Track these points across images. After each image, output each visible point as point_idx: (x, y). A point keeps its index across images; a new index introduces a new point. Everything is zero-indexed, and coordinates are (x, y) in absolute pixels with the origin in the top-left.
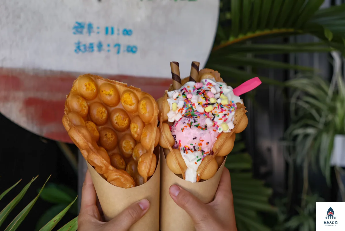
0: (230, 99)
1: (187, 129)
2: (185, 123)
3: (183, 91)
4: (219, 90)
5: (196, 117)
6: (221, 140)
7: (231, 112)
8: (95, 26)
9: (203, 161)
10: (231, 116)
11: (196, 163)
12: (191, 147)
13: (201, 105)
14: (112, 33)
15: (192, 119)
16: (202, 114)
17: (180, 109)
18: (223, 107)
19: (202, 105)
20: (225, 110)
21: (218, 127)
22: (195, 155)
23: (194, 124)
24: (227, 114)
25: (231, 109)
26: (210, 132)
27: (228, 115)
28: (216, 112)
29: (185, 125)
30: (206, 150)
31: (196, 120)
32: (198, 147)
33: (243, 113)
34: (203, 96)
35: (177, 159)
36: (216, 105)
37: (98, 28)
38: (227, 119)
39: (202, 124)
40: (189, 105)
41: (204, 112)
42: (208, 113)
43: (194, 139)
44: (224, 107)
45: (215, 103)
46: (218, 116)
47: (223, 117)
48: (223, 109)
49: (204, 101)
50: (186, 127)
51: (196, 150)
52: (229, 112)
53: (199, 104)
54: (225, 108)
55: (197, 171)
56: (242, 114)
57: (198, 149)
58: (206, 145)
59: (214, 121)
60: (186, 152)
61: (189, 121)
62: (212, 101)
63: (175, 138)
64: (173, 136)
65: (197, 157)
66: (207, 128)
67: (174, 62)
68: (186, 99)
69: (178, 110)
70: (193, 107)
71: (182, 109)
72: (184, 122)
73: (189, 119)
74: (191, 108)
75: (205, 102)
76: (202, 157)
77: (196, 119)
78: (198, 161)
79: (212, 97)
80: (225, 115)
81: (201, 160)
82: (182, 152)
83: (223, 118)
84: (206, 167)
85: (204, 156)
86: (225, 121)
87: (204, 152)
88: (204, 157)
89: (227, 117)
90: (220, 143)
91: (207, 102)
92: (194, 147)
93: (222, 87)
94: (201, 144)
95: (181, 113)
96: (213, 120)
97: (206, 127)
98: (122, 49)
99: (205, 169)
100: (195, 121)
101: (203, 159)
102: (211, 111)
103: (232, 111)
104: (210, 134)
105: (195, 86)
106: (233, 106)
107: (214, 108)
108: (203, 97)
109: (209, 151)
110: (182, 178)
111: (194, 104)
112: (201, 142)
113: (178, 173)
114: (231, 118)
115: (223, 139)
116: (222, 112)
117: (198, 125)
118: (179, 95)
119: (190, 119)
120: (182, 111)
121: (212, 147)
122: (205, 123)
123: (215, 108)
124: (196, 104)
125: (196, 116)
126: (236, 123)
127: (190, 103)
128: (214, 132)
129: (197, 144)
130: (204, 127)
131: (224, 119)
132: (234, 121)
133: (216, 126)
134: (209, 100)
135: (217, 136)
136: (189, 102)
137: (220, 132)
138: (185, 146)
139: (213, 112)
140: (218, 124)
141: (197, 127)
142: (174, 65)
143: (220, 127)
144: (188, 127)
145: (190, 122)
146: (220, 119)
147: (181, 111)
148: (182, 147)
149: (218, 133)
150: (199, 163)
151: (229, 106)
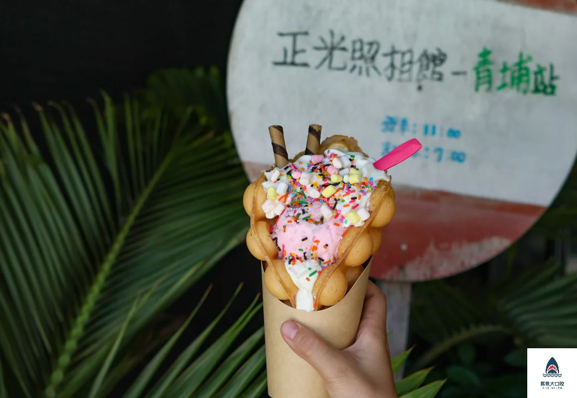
0: (365, 175)
1: (292, 225)
2: (289, 216)
3: (289, 170)
4: (348, 163)
5: (307, 206)
6: (349, 239)
7: (365, 194)
8: (410, 123)
9: (321, 275)
10: (365, 200)
11: (308, 279)
12: (301, 255)
13: (316, 187)
14: (434, 132)
15: (300, 208)
16: (318, 200)
17: (282, 197)
18: (350, 187)
19: (318, 187)
20: (354, 191)
21: (343, 217)
22: (305, 267)
23: (302, 216)
24: (357, 196)
25: (366, 189)
26: (328, 227)
27: (359, 199)
28: (340, 195)
29: (289, 219)
30: (326, 258)
31: (306, 210)
32: (312, 252)
33: (384, 193)
34: (320, 173)
35: (277, 274)
36: (341, 186)
37: (415, 125)
38: (358, 205)
39: (316, 216)
40: (299, 190)
41: (320, 197)
42: (328, 199)
43: (303, 240)
44: (352, 186)
45: (339, 183)
46: (343, 201)
47: (350, 202)
48: (350, 189)
49: (320, 181)
50: (290, 222)
51: (307, 257)
52: (361, 194)
53: (312, 186)
54: (353, 188)
55: (312, 292)
56: (383, 195)
57: (312, 257)
58: (324, 250)
59: (336, 210)
60: (292, 262)
61: (295, 212)
62: (334, 179)
63: (276, 242)
64: (274, 240)
65: (310, 269)
66: (324, 221)
67: (274, 127)
68: (292, 180)
69: (279, 197)
70: (305, 192)
71: (286, 196)
72: (287, 215)
73: (294, 209)
74: (302, 194)
75: (323, 182)
76: (320, 269)
77: (305, 208)
78: (311, 275)
79: (335, 173)
80: (354, 199)
81: (317, 274)
82: (287, 263)
83: (350, 204)
84: (324, 283)
85: (322, 267)
86: (354, 208)
87: (323, 260)
88: (323, 269)
89: (357, 201)
90: (347, 244)
91: (326, 182)
92: (305, 253)
93: (355, 158)
94: (315, 248)
95: (285, 202)
96: (333, 208)
97: (322, 219)
98: (446, 155)
99: (323, 286)
100: (304, 212)
101: (320, 273)
102: (333, 195)
103: (368, 192)
104: (329, 230)
105: (311, 161)
106: (369, 185)
107: (338, 191)
108: (319, 175)
109: (332, 258)
110: (292, 307)
111: (305, 188)
112: (315, 244)
113: (284, 298)
114: (365, 203)
115: (351, 237)
116: (348, 194)
117: (309, 217)
118: (281, 175)
119: (297, 209)
120: (285, 200)
121: (337, 252)
122: (320, 214)
123: (340, 189)
124: (309, 187)
125: (305, 205)
126: (373, 209)
127: (299, 186)
128: (335, 226)
129: (309, 248)
130: (318, 220)
131: (352, 205)
132: (369, 206)
133: (340, 217)
134: (330, 179)
135: (342, 234)
136: (297, 185)
137: (347, 225)
138: (291, 254)
139: (337, 196)
140: (343, 213)
141: (307, 220)
142: (275, 131)
143: (346, 218)
144: (294, 223)
145: (296, 214)
146: (345, 206)
147: (283, 199)
148: (287, 255)
149: (345, 227)
150: (314, 278)
151: (362, 185)
